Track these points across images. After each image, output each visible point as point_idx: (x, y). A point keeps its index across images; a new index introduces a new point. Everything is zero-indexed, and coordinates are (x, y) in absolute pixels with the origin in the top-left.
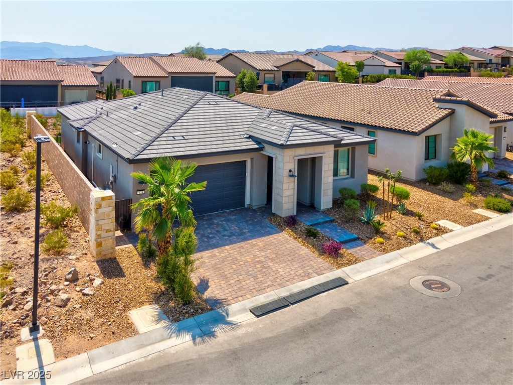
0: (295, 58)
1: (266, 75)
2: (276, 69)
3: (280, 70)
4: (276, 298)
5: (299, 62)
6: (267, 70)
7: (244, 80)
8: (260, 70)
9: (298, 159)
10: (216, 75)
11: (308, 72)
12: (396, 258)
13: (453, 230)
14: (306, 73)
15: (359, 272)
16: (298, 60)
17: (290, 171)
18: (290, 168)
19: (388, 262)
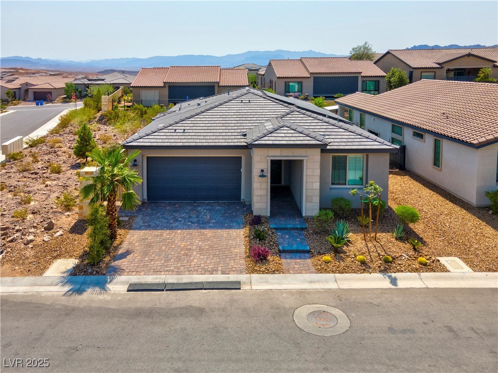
0: (467, 52)
1: (423, 74)
2: (438, 66)
3: (442, 68)
4: (161, 281)
5: (471, 57)
6: (424, 68)
7: (392, 79)
8: (414, 68)
9: (271, 160)
10: (362, 75)
11: (482, 68)
12: (326, 281)
13: (449, 271)
14: (478, 70)
15: (266, 282)
16: (469, 55)
17: (262, 171)
18: (262, 168)
19: (311, 282)
